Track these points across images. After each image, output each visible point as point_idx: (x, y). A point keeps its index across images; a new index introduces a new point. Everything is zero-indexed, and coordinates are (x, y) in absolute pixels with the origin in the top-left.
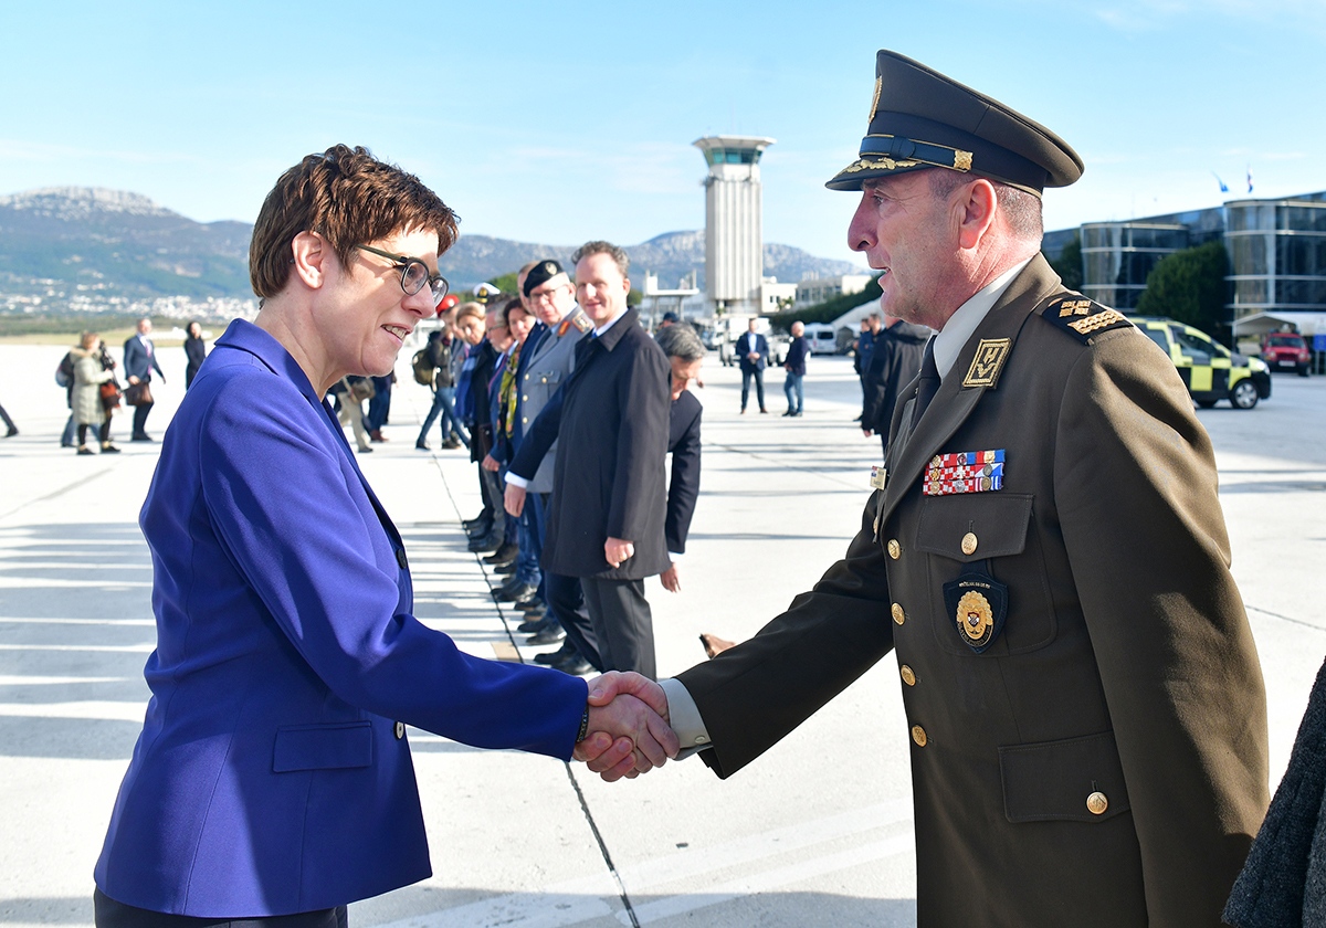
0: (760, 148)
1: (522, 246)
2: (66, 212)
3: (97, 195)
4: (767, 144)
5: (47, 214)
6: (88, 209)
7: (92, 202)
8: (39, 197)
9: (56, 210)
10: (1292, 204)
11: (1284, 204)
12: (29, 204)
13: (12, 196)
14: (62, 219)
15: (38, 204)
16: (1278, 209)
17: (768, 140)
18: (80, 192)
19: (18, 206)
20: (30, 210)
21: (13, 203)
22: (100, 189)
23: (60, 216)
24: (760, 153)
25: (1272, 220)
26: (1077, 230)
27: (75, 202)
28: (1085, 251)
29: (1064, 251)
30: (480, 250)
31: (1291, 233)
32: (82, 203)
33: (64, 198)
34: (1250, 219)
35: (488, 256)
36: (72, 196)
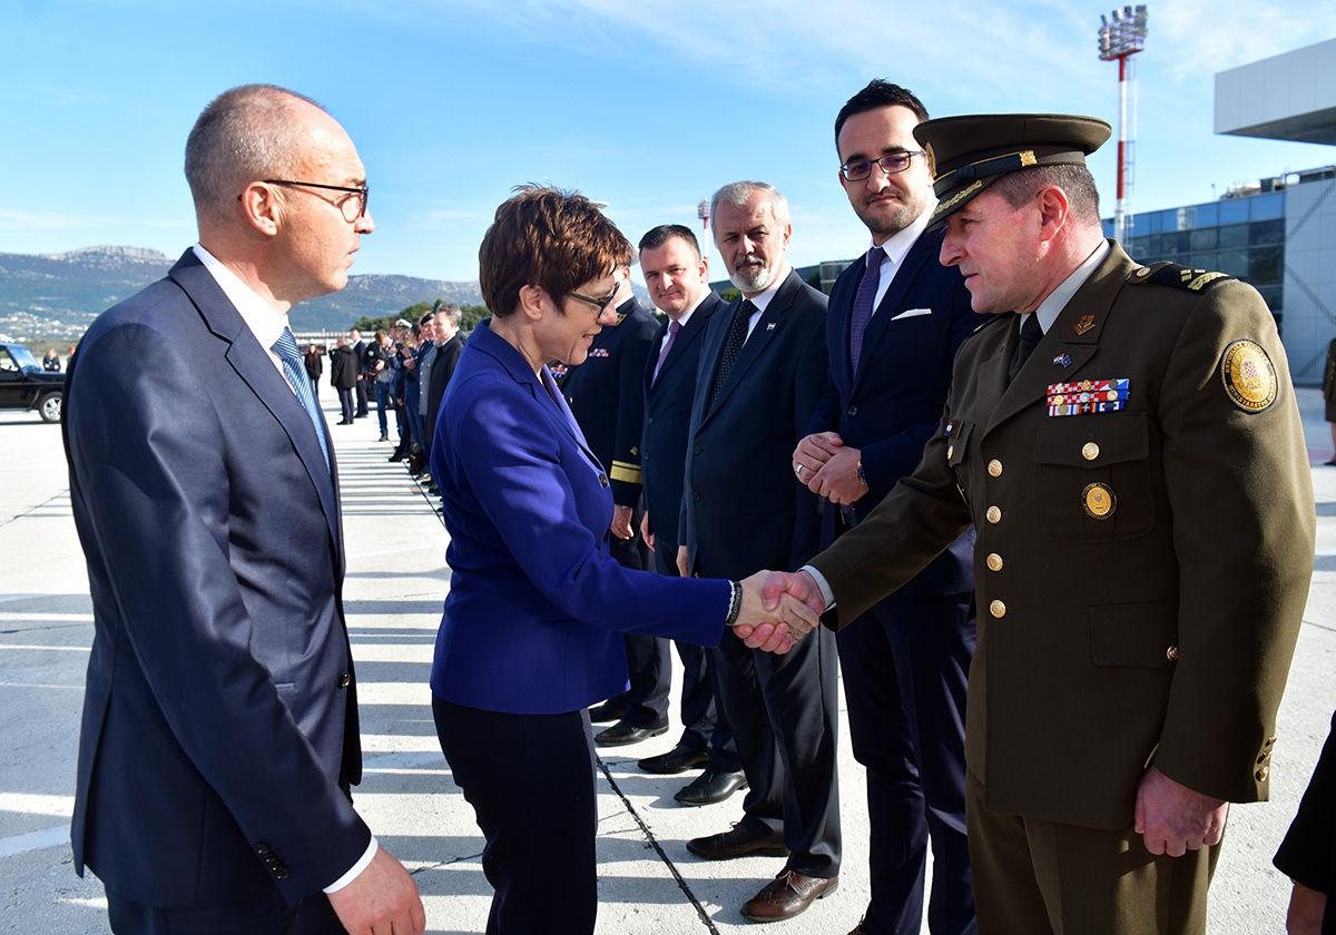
1: (429, 282)
2: (104, 265)
3: (126, 252)
5: (92, 266)
6: (120, 262)
7: (123, 257)
8: (85, 254)
9: (98, 263)
12: (79, 260)
13: (67, 254)
14: (102, 270)
15: (85, 260)
17: (603, 203)
18: (114, 250)
19: (71, 261)
20: (80, 264)
21: (68, 258)
22: (128, 248)
23: (101, 267)
26: (818, 267)
27: (111, 257)
28: (823, 282)
30: (399, 286)
32: (116, 258)
33: (104, 254)
35: (405, 290)
36: (109, 253)
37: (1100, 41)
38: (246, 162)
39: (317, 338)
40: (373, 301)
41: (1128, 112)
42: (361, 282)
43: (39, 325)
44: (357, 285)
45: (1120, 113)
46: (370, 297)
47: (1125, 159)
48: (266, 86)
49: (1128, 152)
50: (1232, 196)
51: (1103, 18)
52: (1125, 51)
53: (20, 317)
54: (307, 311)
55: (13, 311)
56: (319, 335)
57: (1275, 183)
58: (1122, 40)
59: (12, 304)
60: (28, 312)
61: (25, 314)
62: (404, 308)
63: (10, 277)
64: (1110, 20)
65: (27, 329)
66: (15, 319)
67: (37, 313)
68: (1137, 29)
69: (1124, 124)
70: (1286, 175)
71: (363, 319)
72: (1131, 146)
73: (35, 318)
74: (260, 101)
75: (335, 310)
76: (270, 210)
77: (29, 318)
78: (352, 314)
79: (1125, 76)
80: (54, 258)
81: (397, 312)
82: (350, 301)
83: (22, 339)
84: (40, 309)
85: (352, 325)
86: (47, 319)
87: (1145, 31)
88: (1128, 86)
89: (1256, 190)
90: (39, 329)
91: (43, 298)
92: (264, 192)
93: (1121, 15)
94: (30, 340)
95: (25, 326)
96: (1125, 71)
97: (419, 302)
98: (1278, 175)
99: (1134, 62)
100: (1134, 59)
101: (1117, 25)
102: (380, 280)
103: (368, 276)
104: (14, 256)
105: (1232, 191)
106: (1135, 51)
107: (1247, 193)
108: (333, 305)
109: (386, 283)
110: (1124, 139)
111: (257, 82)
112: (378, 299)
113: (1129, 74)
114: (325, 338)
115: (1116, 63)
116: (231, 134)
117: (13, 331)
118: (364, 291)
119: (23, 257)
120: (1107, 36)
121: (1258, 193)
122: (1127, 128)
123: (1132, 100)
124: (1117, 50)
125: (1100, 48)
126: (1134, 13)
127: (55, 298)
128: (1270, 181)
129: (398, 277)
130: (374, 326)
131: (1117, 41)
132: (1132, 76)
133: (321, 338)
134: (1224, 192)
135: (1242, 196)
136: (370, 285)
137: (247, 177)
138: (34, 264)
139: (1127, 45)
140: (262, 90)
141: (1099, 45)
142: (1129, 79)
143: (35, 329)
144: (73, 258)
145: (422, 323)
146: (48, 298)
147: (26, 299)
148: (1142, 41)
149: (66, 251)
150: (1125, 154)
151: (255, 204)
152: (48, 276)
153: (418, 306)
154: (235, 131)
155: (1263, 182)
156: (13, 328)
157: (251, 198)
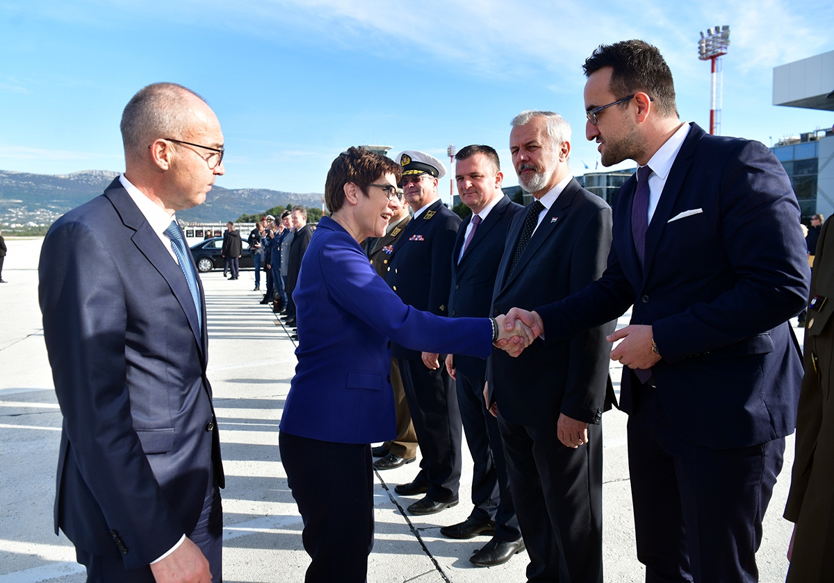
0: (386, 150)
1: (284, 193)
2: (91, 181)
3: (104, 174)
4: (389, 149)
5: (84, 182)
7: (102, 177)
8: (80, 175)
9: (88, 180)
10: (614, 175)
11: (610, 175)
12: (77, 178)
13: (70, 175)
14: (90, 185)
15: (80, 178)
16: (608, 177)
18: (98, 173)
19: (72, 179)
20: (77, 181)
21: (70, 177)
22: (106, 171)
23: (90, 183)
24: (386, 152)
25: (605, 181)
27: (96, 177)
28: (524, 195)
29: (515, 196)
30: (266, 196)
31: (613, 187)
32: (98, 177)
33: (91, 175)
34: (596, 181)
35: (269, 198)
36: (94, 174)
37: (699, 48)
38: (155, 127)
39: (216, 226)
40: (250, 204)
41: (716, 92)
42: (243, 193)
43: (53, 217)
44: (241, 195)
45: (712, 92)
46: (249, 202)
47: (715, 121)
48: (174, 84)
49: (717, 116)
50: (782, 144)
51: (702, 34)
52: (715, 54)
53: (41, 212)
54: (210, 210)
55: (38, 208)
56: (217, 224)
57: (810, 136)
58: (713, 47)
59: (37, 204)
60: (46, 209)
61: (45, 210)
62: (269, 209)
63: (36, 188)
64: (706, 35)
65: (45, 219)
66: (38, 213)
67: (51, 210)
68: (723, 41)
69: (714, 99)
70: (817, 131)
71: (244, 215)
72: (718, 113)
73: (50, 213)
74: (169, 92)
75: (228, 210)
76: (166, 155)
77: (47, 212)
78: (237, 213)
79: (715, 69)
80: (62, 177)
81: (264, 211)
82: (236, 204)
83: (43, 225)
84: (53, 207)
85: (237, 219)
86: (57, 213)
87: (729, 41)
88: (717, 76)
89: (798, 140)
90: (53, 219)
91: (55, 201)
92: (164, 145)
93: (713, 31)
94: (47, 226)
95: (44, 217)
96: (715, 66)
97: (278, 205)
98: (812, 131)
99: (721, 61)
100: (721, 59)
101: (711, 38)
102: (254, 192)
103: (247, 190)
104: (39, 176)
105: (782, 141)
106: (722, 54)
107: (792, 142)
108: (226, 207)
109: (258, 194)
110: (714, 108)
111: (169, 81)
112: (253, 204)
113: (717, 68)
114: (221, 226)
115: (710, 61)
116: (150, 110)
117: (38, 220)
118: (245, 199)
119: (44, 176)
120: (704, 45)
121: (799, 143)
122: (717, 102)
123: (720, 84)
124: (710, 54)
125: (699, 52)
126: (721, 30)
127: (62, 201)
128: (807, 135)
129: (265, 190)
130: (250, 220)
131: (710, 48)
132: (719, 69)
133: (219, 226)
134: (777, 142)
135: (789, 144)
136: (248, 195)
137: (156, 135)
138: (51, 180)
139: (717, 50)
140: (171, 86)
141: (699, 50)
142: (717, 71)
143: (50, 219)
144: (74, 177)
145: (283, 217)
146: (58, 201)
147: (45, 201)
148: (726, 48)
149: (69, 173)
150: (714, 118)
151: (158, 151)
152: (58, 187)
153: (276, 208)
154: (153, 109)
155: (802, 135)
156: (37, 218)
157: (156, 148)
